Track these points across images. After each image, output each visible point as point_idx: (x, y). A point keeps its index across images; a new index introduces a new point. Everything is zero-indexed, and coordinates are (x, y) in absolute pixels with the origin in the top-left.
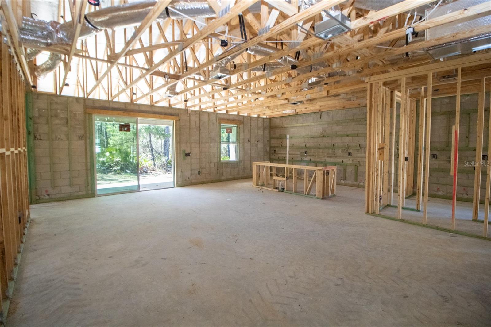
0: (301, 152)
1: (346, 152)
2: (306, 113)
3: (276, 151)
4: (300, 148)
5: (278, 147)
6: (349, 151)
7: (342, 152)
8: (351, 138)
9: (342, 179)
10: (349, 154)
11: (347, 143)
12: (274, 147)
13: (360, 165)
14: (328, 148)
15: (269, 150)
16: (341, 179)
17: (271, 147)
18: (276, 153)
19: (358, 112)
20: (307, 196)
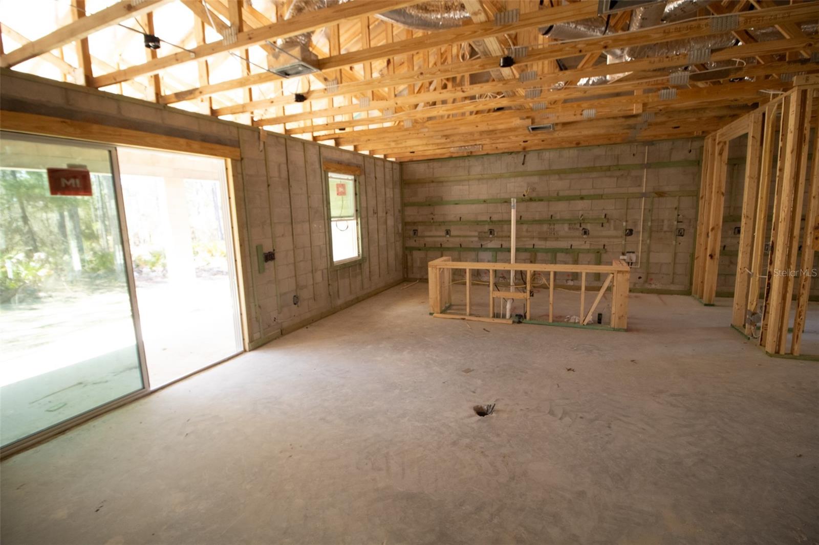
0: (480, 233)
1: (577, 229)
2: (493, 152)
3: (419, 231)
4: (478, 223)
5: (422, 222)
6: (583, 226)
7: (570, 229)
8: (589, 202)
9: (571, 278)
10: (585, 233)
11: (581, 213)
12: (414, 223)
13: (606, 252)
14: (540, 222)
15: (402, 230)
16: (567, 278)
17: (405, 224)
18: (419, 235)
19: (604, 153)
20: (587, 327)
